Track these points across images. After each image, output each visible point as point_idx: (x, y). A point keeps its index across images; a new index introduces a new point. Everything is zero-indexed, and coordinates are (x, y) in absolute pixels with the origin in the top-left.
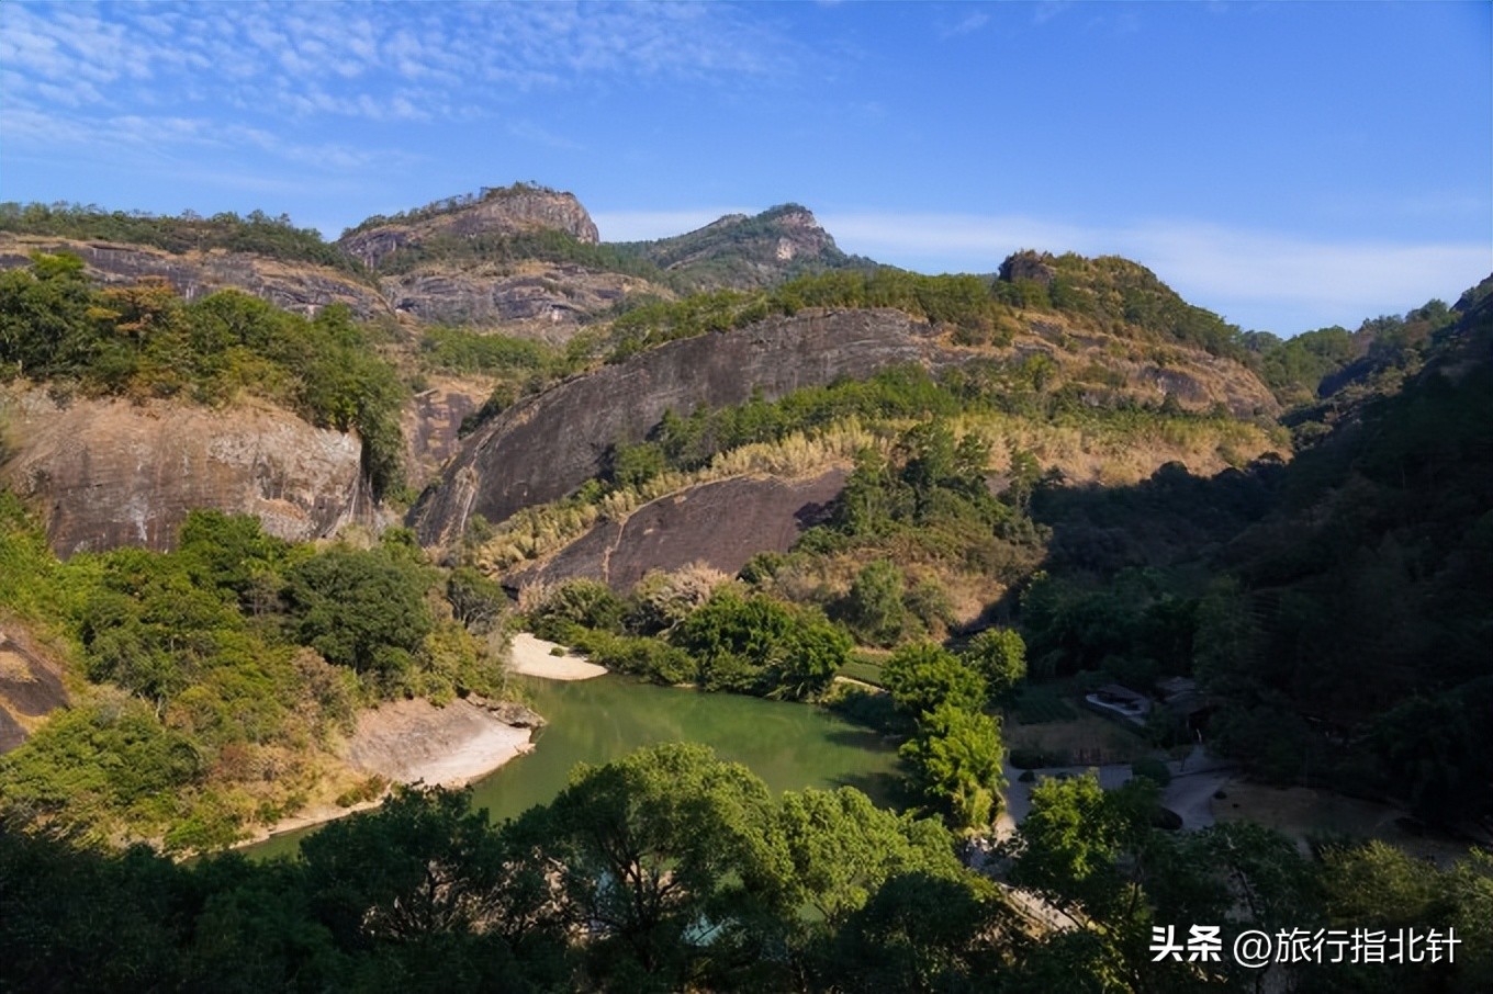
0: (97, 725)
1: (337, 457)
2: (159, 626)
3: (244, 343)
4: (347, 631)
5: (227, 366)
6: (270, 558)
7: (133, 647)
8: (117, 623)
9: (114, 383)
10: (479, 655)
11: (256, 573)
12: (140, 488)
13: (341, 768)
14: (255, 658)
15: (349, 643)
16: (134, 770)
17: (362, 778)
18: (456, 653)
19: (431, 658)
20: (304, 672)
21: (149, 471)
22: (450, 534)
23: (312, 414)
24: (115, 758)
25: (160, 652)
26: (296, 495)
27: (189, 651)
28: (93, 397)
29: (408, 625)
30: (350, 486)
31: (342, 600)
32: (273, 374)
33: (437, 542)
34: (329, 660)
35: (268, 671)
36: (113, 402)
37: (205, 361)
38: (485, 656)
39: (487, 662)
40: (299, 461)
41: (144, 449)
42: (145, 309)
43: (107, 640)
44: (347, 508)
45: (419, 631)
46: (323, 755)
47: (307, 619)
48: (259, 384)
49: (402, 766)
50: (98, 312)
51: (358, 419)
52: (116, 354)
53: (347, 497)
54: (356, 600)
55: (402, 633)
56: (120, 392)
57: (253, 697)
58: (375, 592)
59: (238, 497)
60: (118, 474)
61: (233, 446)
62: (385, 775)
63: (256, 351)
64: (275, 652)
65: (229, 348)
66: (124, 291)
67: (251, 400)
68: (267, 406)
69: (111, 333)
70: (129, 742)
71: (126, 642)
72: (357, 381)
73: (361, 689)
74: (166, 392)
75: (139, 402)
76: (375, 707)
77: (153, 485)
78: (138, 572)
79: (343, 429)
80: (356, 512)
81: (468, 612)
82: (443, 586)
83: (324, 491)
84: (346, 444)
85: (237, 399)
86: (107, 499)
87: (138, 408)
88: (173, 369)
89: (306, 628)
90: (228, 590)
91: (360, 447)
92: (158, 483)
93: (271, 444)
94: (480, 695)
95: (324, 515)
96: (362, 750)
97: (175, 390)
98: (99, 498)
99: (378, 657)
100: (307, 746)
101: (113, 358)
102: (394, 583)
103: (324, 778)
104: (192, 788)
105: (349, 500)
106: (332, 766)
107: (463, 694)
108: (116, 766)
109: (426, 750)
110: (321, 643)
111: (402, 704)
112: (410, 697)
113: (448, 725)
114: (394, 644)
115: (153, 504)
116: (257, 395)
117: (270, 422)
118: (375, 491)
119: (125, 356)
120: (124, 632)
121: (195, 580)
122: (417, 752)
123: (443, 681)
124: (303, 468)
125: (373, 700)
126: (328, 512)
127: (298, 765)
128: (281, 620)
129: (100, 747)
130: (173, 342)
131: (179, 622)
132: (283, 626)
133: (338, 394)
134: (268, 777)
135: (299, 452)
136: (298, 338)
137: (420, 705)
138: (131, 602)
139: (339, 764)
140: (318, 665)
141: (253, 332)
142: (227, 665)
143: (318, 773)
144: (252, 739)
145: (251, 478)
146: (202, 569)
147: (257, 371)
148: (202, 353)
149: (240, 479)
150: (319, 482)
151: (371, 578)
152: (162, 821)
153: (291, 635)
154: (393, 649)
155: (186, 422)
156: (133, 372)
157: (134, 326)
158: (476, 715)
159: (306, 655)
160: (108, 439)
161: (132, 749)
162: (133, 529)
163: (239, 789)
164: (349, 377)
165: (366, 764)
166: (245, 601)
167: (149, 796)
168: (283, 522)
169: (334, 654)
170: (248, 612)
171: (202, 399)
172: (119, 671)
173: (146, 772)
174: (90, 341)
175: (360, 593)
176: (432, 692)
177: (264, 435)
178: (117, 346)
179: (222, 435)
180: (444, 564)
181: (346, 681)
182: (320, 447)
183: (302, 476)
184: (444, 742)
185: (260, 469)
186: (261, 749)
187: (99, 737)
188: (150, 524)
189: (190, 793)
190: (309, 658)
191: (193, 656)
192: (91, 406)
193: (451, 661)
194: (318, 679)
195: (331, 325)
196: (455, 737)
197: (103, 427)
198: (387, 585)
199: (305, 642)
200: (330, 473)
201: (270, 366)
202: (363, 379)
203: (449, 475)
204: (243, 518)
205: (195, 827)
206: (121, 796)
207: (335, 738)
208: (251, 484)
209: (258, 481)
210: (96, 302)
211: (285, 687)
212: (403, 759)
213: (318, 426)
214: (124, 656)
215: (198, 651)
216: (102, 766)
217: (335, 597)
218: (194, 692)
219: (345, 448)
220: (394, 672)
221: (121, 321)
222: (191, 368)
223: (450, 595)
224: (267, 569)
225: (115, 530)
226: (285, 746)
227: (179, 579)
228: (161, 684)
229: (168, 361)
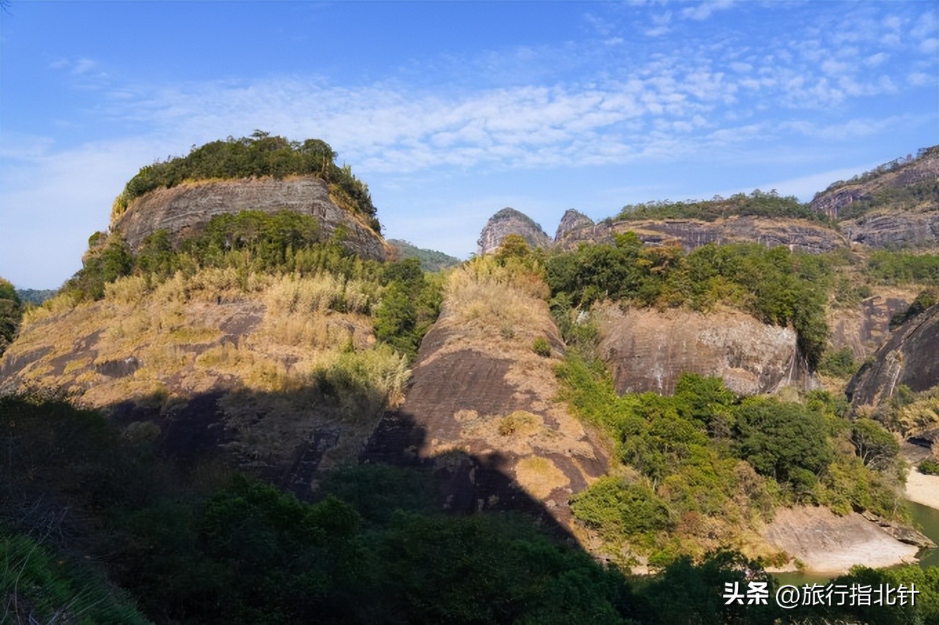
0: (620, 487)
1: (778, 342)
2: (658, 438)
3: (722, 275)
4: (770, 455)
5: (710, 288)
6: (726, 404)
7: (643, 448)
8: (637, 433)
9: (649, 301)
10: (873, 485)
11: (717, 413)
12: (659, 359)
13: (760, 542)
14: (712, 463)
15: (770, 462)
16: (635, 516)
17: (774, 551)
18: (854, 479)
19: (833, 480)
20: (741, 477)
21: (665, 349)
22: (881, 397)
23: (762, 316)
24: (626, 507)
25: (658, 452)
26: (750, 366)
27: (674, 455)
28: (638, 309)
29: (815, 456)
30: (787, 362)
31: (769, 434)
32: (737, 292)
33: (870, 403)
34: (758, 471)
35: (718, 473)
36: (649, 311)
37: (697, 286)
38: (879, 486)
39: (880, 491)
40: (753, 344)
41: (663, 337)
42: (665, 258)
43: (630, 441)
44: (786, 375)
45: (822, 461)
46: (749, 530)
47: (745, 444)
48: (729, 298)
49: (804, 550)
50: (642, 262)
51: (794, 317)
52: (650, 284)
53: (785, 368)
54: (777, 435)
55: (810, 460)
56: (652, 305)
57: (708, 487)
58: (791, 431)
59: (713, 366)
60: (649, 351)
61: (711, 336)
62: (790, 553)
63: (727, 278)
64: (725, 461)
65: (712, 278)
66: (654, 249)
67: (724, 308)
68: (733, 311)
69: (649, 273)
70: (635, 499)
71: (639, 444)
72: (792, 294)
73: (781, 493)
74: (676, 304)
75: (661, 311)
76: (791, 507)
77: (666, 358)
78: (650, 405)
79: (784, 325)
80: (792, 378)
81: (867, 452)
82: (849, 433)
83: (769, 364)
84: (785, 334)
85: (716, 307)
86: (643, 365)
87: (661, 314)
88: (680, 291)
89: (744, 449)
90: (700, 421)
91: (795, 336)
92: (669, 356)
93: (735, 334)
94: (873, 513)
95: (770, 379)
96: (777, 533)
97: (681, 303)
98: (639, 364)
99: (792, 474)
100: (739, 523)
101: (648, 287)
102: (804, 426)
103: (748, 546)
104: (666, 533)
105: (787, 371)
106: (754, 538)
107: (859, 510)
108: (626, 511)
109: (824, 543)
110: (754, 460)
111: (810, 508)
112: (817, 505)
113: (843, 529)
114: (805, 467)
115: (666, 368)
116: (727, 305)
117: (735, 321)
118: (810, 365)
119: (655, 284)
120: (639, 439)
121: (680, 413)
122: (818, 543)
123: (842, 498)
124: (755, 349)
125: (789, 503)
126: (772, 378)
127: (731, 533)
128: (731, 442)
129: (620, 500)
130: (680, 276)
131: (670, 436)
132: (731, 446)
133: (779, 303)
134: (711, 535)
135: (753, 339)
136: (753, 269)
137: (823, 512)
138: (645, 422)
139: (759, 539)
140: (750, 474)
141: (726, 267)
142: (695, 465)
143: (744, 541)
144: (704, 512)
145: (723, 355)
146: (686, 407)
147: (727, 290)
148: (696, 281)
149: (715, 355)
150: (766, 359)
151: (789, 421)
152: (649, 548)
153: (735, 452)
154: (801, 470)
155: (686, 321)
156: (659, 294)
157: (659, 268)
158: (869, 527)
159: (743, 465)
160: (645, 331)
161: (635, 504)
162: (655, 382)
163: (692, 540)
164: (786, 291)
165: (778, 543)
166: (709, 428)
167: (642, 532)
168: (740, 382)
169: (761, 468)
170: (711, 435)
171: (695, 309)
172: (636, 459)
173: (642, 518)
174: (638, 278)
175: (781, 431)
176: (833, 504)
177: (731, 329)
178: (651, 279)
179: (705, 329)
180: (875, 418)
181: (769, 486)
182: (767, 337)
183: (754, 354)
184: (839, 540)
185: (728, 349)
186: (708, 519)
187: (620, 494)
188: (664, 379)
189: (665, 536)
190: (744, 468)
191: (675, 457)
192: (638, 313)
193: (849, 485)
194: (749, 482)
195: (776, 259)
196: (849, 539)
197: (643, 325)
198: (800, 426)
199: (743, 458)
200: (774, 352)
201: (735, 286)
202: (795, 292)
203: (881, 356)
204: (712, 378)
205: (666, 557)
206: (628, 529)
207: (758, 520)
208: (723, 359)
209: (726, 357)
210: (641, 257)
211: (728, 484)
212: (806, 546)
213: (767, 323)
214: (638, 452)
215: (679, 455)
216: (620, 511)
217: (764, 432)
218: (674, 478)
219: (785, 337)
220: (803, 486)
221: (653, 266)
222: (689, 290)
223: (854, 439)
224: (724, 410)
225: (646, 382)
226: (724, 520)
227: (671, 412)
228: (656, 471)
229: (677, 287)
